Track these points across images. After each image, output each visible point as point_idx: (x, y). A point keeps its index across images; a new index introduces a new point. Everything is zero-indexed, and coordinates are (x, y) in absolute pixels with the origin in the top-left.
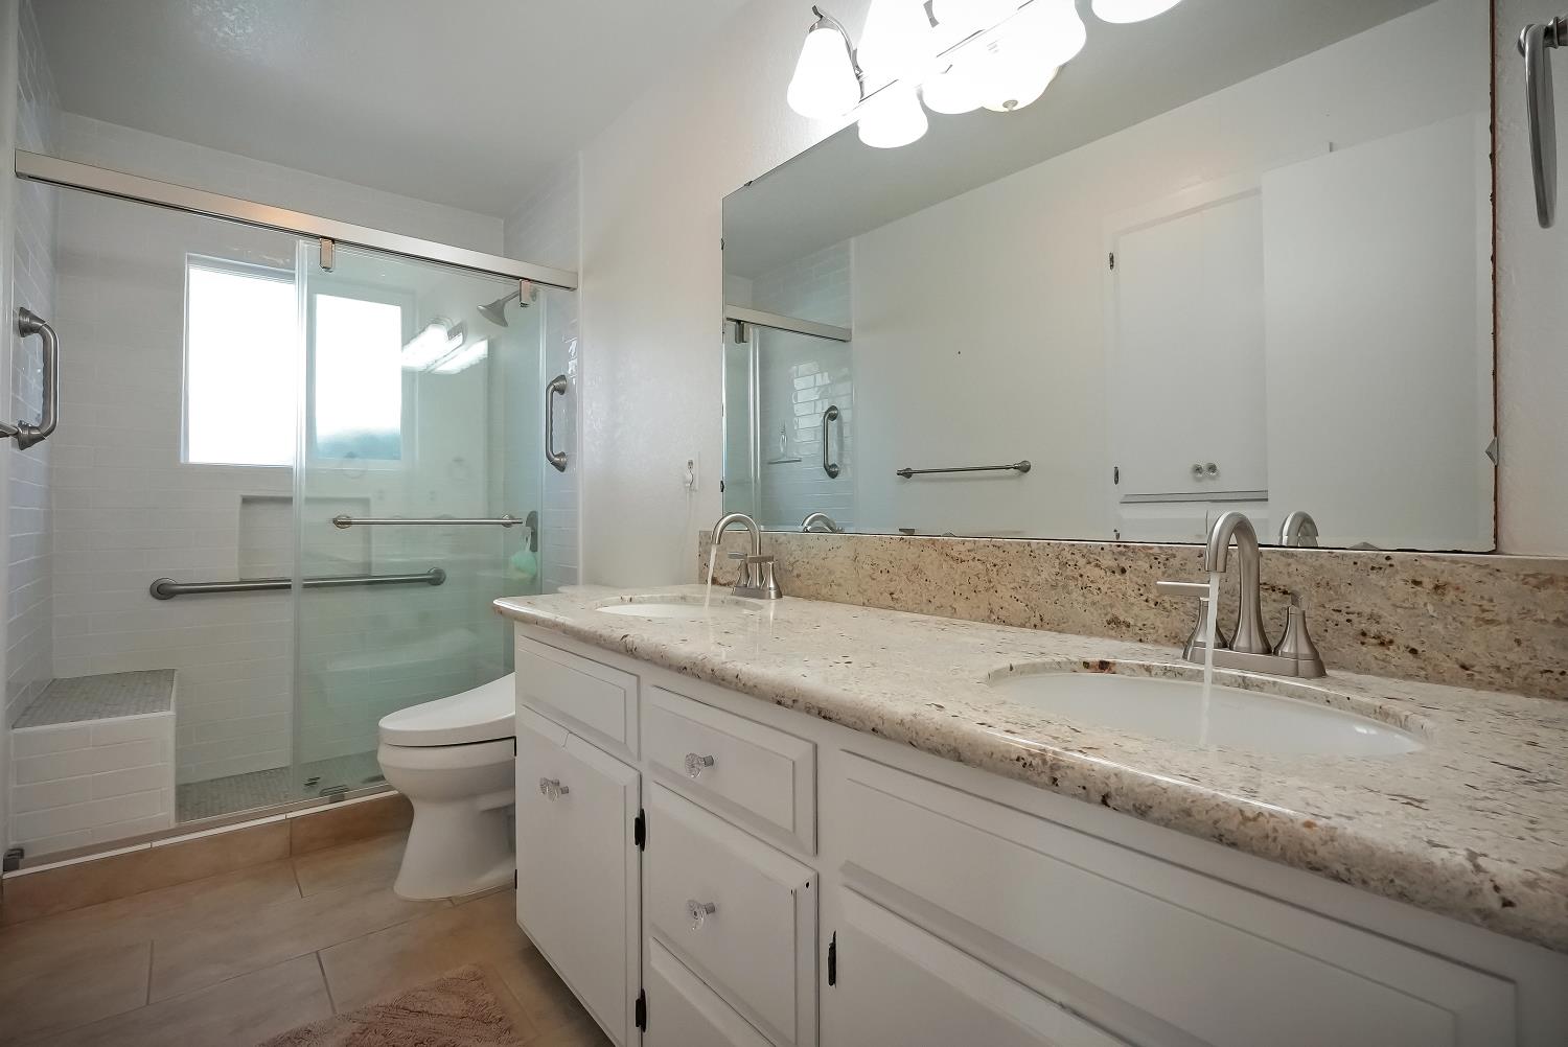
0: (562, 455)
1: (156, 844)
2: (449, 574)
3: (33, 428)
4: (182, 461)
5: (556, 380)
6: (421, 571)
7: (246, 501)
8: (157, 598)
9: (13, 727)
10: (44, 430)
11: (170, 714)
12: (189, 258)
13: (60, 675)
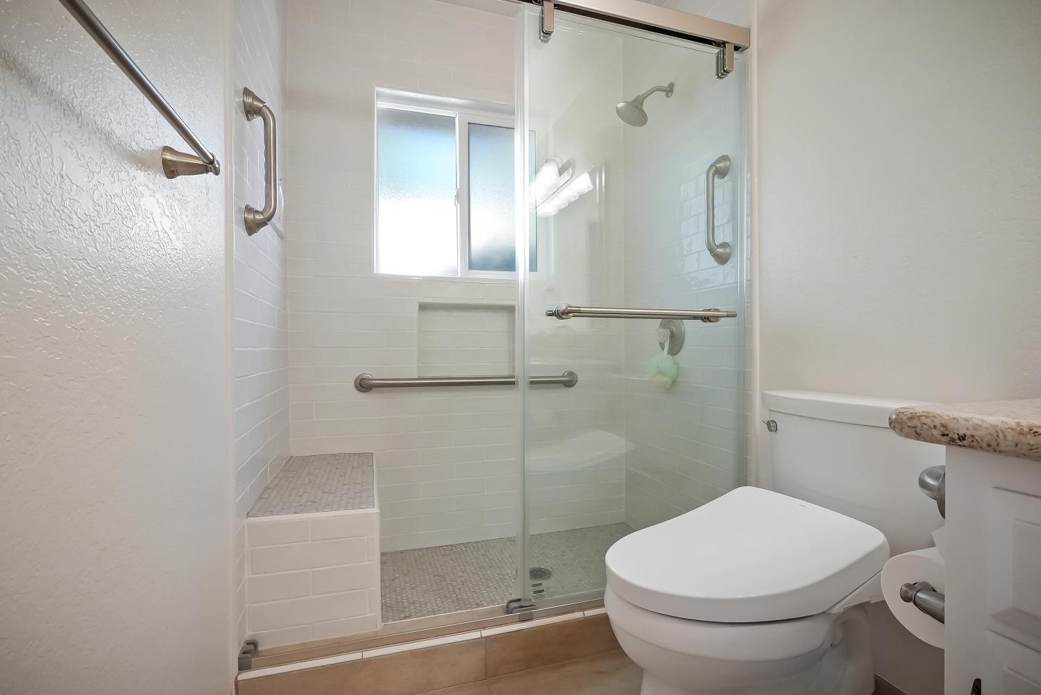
0: (724, 245)
1: (369, 654)
2: (581, 378)
3: (257, 212)
4: (375, 271)
5: (718, 161)
6: (558, 373)
7: (423, 307)
8: (360, 391)
9: (248, 516)
10: (267, 215)
11: (376, 510)
12: (378, 95)
13: (295, 454)
